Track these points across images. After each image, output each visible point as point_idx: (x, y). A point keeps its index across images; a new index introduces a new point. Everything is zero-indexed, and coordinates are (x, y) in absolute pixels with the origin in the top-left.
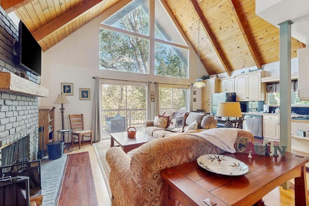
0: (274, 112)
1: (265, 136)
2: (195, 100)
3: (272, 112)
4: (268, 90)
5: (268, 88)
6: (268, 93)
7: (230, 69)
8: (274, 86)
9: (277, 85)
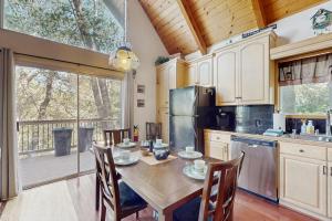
0: (298, 132)
1: (285, 199)
2: (141, 104)
3: (294, 131)
4: (282, 79)
5: (282, 74)
6: (282, 87)
7: (205, 42)
8: (297, 69)
9: (304, 66)
